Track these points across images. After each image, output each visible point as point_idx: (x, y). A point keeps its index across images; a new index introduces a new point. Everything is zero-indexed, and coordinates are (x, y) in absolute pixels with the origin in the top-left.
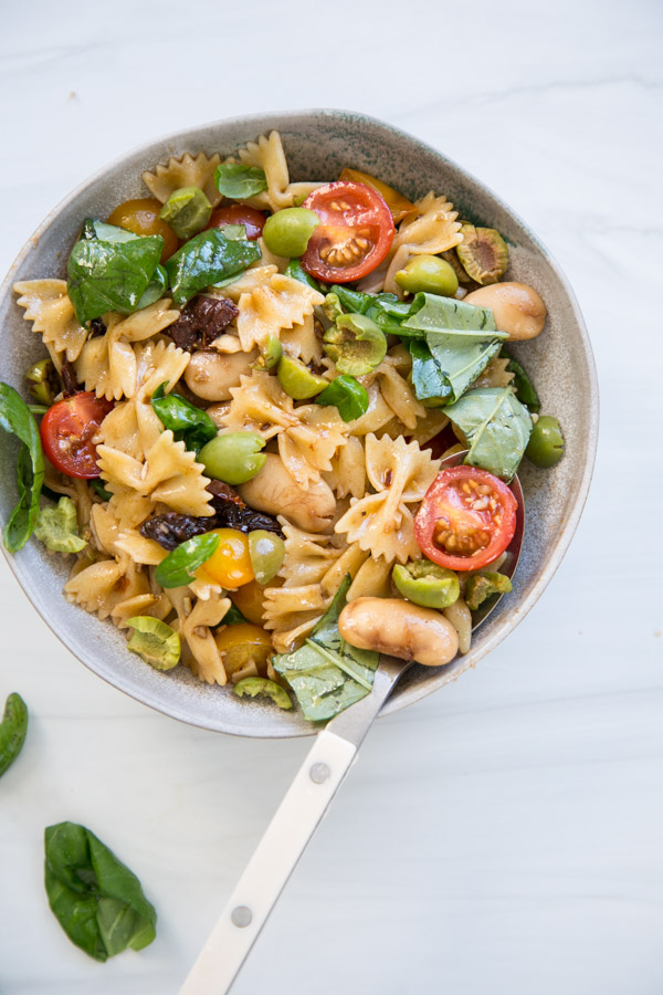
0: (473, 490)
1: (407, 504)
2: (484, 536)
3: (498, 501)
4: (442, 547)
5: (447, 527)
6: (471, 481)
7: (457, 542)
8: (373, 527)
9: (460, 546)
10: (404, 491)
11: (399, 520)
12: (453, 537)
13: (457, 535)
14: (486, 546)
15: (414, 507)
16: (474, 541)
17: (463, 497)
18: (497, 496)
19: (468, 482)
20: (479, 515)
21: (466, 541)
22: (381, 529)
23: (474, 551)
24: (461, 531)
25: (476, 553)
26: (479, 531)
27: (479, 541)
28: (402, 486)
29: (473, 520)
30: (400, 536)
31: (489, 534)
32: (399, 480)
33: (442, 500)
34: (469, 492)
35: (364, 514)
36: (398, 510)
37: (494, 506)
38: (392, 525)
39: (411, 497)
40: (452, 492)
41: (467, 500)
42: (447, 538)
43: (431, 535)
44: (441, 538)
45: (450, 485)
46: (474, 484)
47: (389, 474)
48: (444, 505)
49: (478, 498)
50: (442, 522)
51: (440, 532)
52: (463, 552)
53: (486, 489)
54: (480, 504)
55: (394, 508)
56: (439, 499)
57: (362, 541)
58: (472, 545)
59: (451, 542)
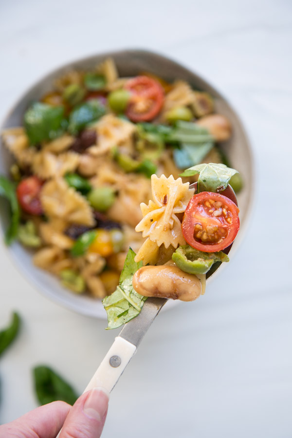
0: (212, 206)
1: (176, 214)
2: (223, 231)
3: (227, 210)
4: (199, 240)
5: (201, 228)
6: (210, 200)
7: (208, 236)
8: (158, 227)
9: (210, 238)
10: (174, 207)
11: (172, 223)
12: (205, 234)
13: (207, 232)
14: (226, 237)
15: (181, 216)
16: (217, 234)
17: (207, 211)
18: (227, 207)
19: (208, 201)
20: (218, 219)
21: (213, 235)
22: (162, 229)
23: (218, 240)
24: (209, 230)
25: (220, 241)
26: (220, 228)
27: (220, 234)
28: (173, 205)
29: (215, 223)
30: (173, 232)
31: (226, 230)
32: (171, 201)
33: (196, 213)
34: (210, 206)
35: (152, 220)
36: (171, 218)
37: (226, 213)
38: (168, 226)
39: (179, 210)
40: (201, 209)
41: (210, 211)
42: (202, 235)
43: (192, 235)
44: (198, 235)
45: (199, 204)
46: (212, 202)
47: (165, 198)
48: (197, 216)
49: (216, 210)
50: (198, 226)
51: (198, 232)
52: (212, 242)
53: (219, 204)
54: (218, 212)
55: (169, 217)
56: (194, 213)
57: (151, 236)
58: (216, 237)
59: (205, 237)
